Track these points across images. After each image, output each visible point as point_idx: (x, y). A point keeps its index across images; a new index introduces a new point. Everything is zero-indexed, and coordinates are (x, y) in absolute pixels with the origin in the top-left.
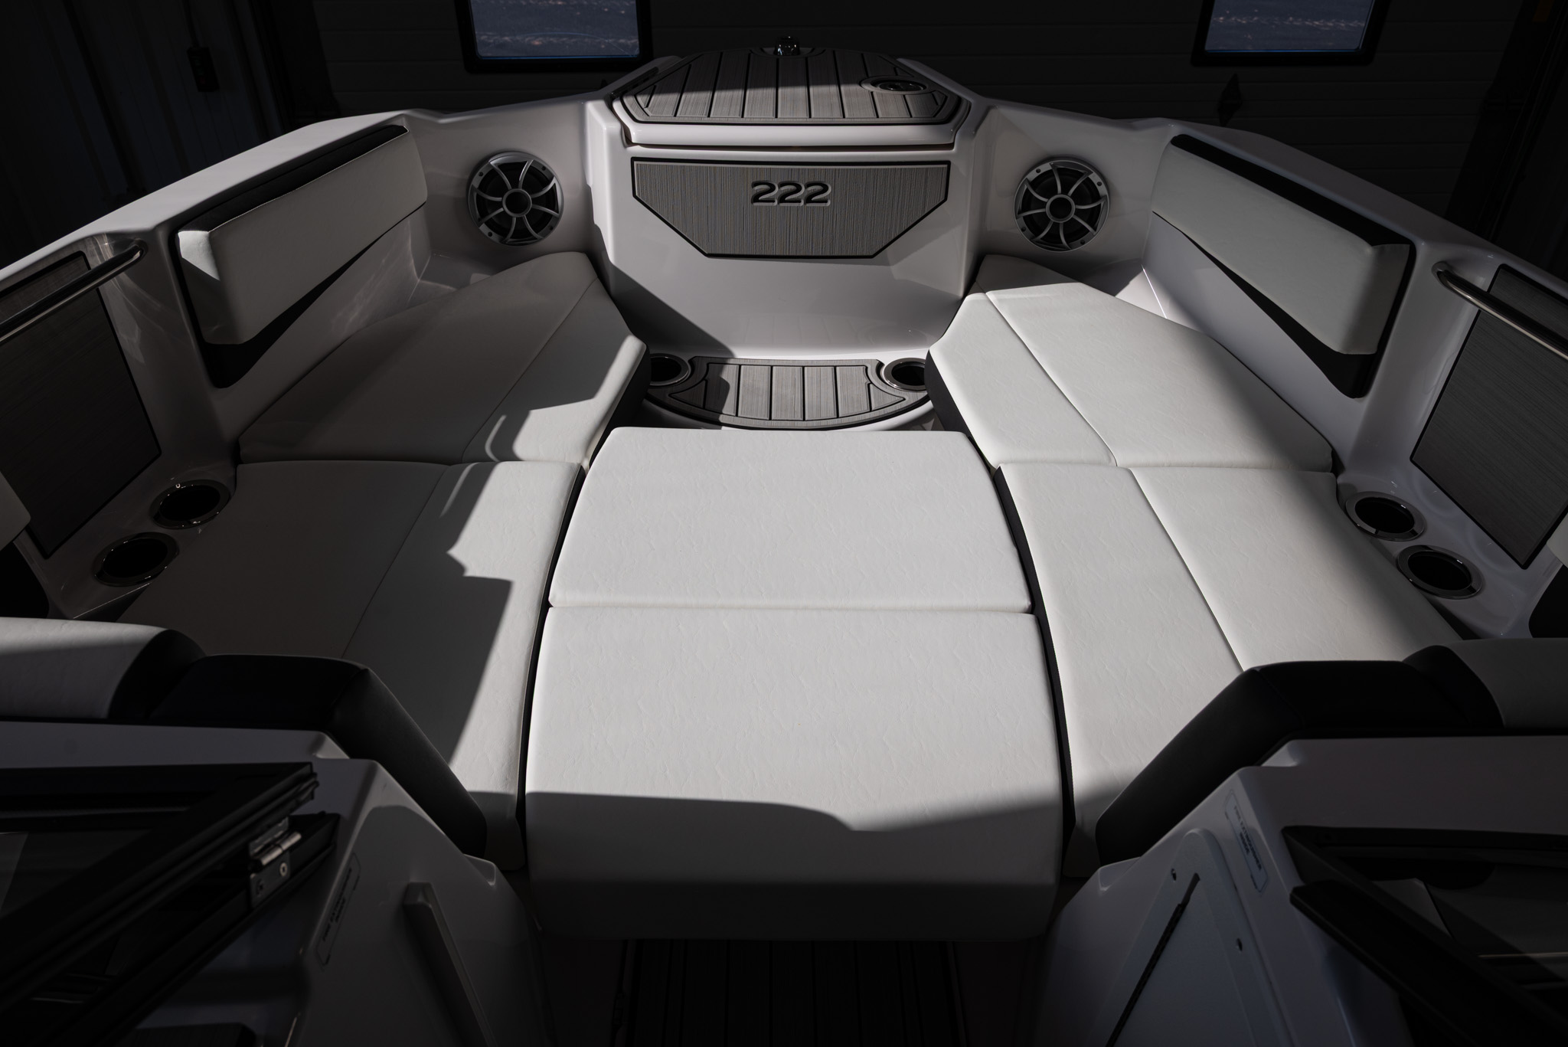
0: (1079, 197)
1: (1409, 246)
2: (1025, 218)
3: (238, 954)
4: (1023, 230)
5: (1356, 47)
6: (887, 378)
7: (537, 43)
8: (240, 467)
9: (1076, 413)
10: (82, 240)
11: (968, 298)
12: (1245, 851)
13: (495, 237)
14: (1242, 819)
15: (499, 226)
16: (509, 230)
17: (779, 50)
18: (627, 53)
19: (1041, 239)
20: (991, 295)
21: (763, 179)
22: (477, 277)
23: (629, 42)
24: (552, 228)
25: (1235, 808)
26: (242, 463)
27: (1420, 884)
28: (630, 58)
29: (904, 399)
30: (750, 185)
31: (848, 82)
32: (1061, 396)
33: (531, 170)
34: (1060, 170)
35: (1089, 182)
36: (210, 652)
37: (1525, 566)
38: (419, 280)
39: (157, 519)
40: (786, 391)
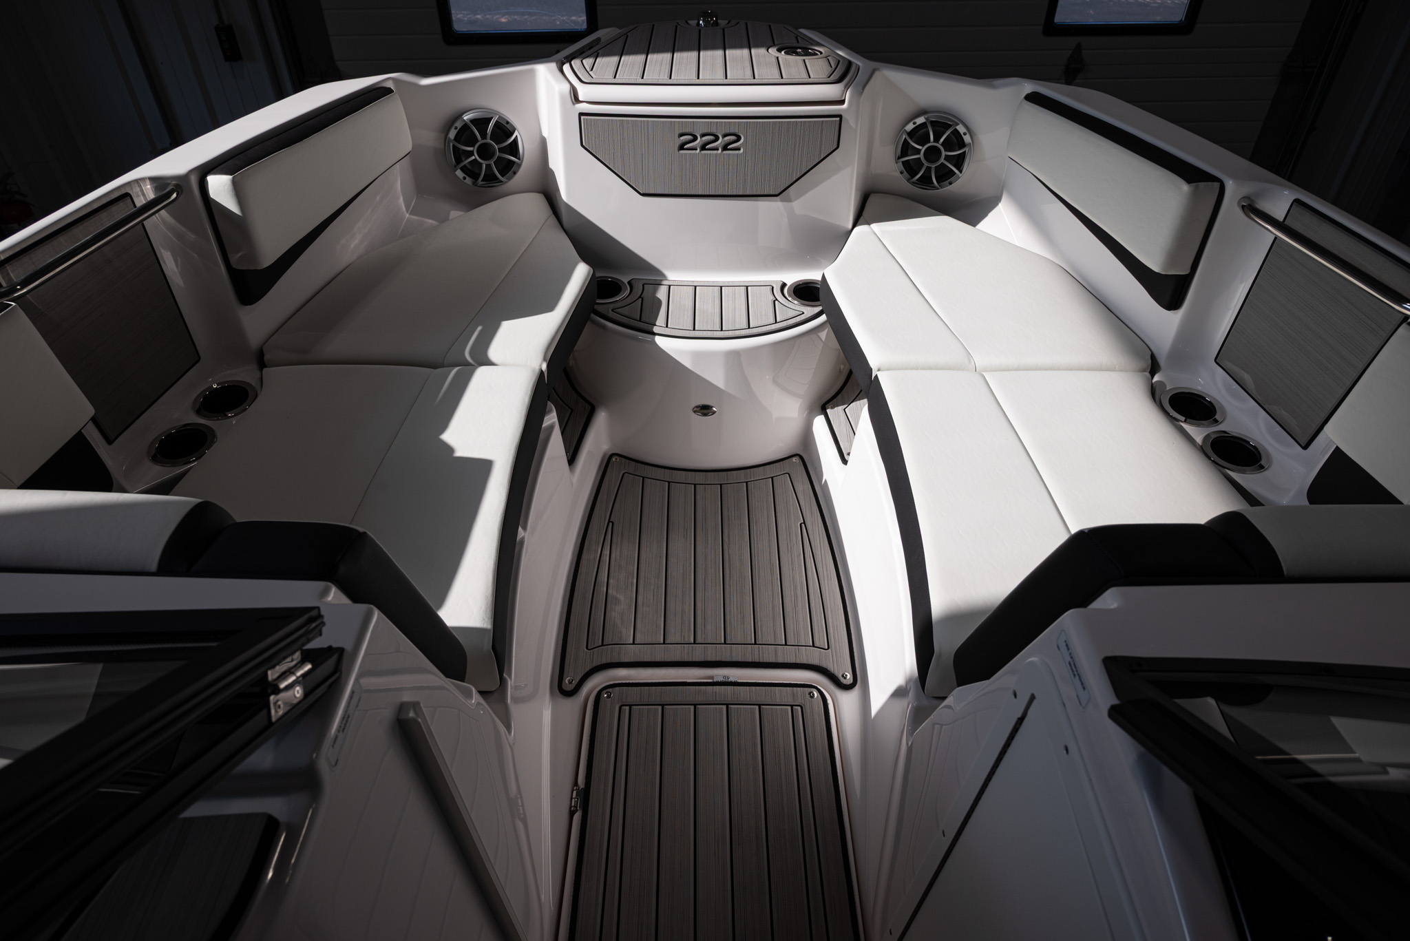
0: (948, 145)
1: (1219, 184)
2: (903, 162)
3: (263, 758)
4: (902, 173)
5: (1179, 19)
6: (790, 296)
7: (503, 21)
8: (265, 370)
9: (942, 323)
10: (129, 184)
11: (856, 229)
12: (1072, 676)
13: (469, 181)
14: (1070, 651)
15: (472, 172)
16: (480, 175)
17: (701, 22)
18: (576, 27)
19: (917, 180)
20: (874, 226)
21: (687, 131)
22: (454, 214)
23: (579, 19)
24: (515, 173)
25: (1065, 641)
26: (266, 367)
27: (1211, 701)
28: (580, 32)
29: (803, 313)
30: (677, 135)
31: (758, 46)
32: (931, 310)
33: (497, 124)
34: (932, 122)
35: (956, 132)
36: (239, 519)
37: (1305, 448)
38: (407, 215)
39: (198, 412)
40: (707, 305)
